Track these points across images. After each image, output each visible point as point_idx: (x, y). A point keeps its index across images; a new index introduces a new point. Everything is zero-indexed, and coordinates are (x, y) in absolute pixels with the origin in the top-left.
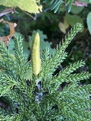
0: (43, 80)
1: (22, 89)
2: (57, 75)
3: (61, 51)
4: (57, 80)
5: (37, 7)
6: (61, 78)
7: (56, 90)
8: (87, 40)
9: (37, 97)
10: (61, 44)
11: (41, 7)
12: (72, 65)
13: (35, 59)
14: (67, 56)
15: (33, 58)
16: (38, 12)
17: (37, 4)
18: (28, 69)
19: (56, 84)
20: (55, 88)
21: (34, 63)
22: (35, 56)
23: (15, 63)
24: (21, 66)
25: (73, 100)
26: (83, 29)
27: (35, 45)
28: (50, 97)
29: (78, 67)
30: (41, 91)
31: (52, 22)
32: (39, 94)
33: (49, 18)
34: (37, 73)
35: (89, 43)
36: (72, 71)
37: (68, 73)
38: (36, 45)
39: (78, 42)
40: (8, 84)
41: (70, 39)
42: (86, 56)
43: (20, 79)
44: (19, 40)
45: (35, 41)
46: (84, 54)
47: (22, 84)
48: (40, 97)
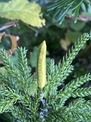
0: (49, 95)
1: (26, 104)
2: (63, 90)
3: (68, 63)
4: (63, 95)
5: (40, 21)
6: (68, 92)
7: (61, 106)
8: (90, 58)
9: (41, 113)
10: (68, 56)
11: (44, 21)
12: (79, 79)
13: (41, 70)
14: (73, 69)
15: (39, 68)
16: (41, 26)
18: (32, 83)
19: (61, 100)
20: (60, 104)
21: (40, 74)
22: (41, 66)
23: (19, 75)
24: (25, 79)
25: (81, 117)
26: (85, 46)
27: (41, 54)
28: (56, 113)
29: (85, 81)
30: (46, 106)
32: (44, 110)
34: (42, 86)
36: (79, 85)
37: (75, 87)
38: (43, 54)
40: (11, 99)
41: (77, 50)
43: (24, 93)
44: (23, 51)
45: (42, 50)
47: (26, 98)
48: (45, 113)
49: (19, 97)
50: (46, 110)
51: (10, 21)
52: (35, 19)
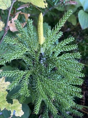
0: (46, 49)
1: (32, 54)
3: (58, 29)
5: (44, 4)
8: (79, 31)
9: (42, 60)
11: (47, 4)
14: (62, 34)
16: (45, 7)
17: (44, 2)
19: (55, 54)
24: (31, 39)
27: (39, 21)
28: (51, 60)
29: (69, 42)
30: (44, 56)
31: (55, 19)
33: (53, 15)
35: (80, 33)
36: (66, 44)
39: (72, 33)
40: (22, 50)
42: (78, 41)
44: (30, 22)
46: (76, 40)
47: (32, 51)
48: (44, 60)
49: (27, 50)
50: (45, 59)
51: (24, 3)
52: (41, 2)
